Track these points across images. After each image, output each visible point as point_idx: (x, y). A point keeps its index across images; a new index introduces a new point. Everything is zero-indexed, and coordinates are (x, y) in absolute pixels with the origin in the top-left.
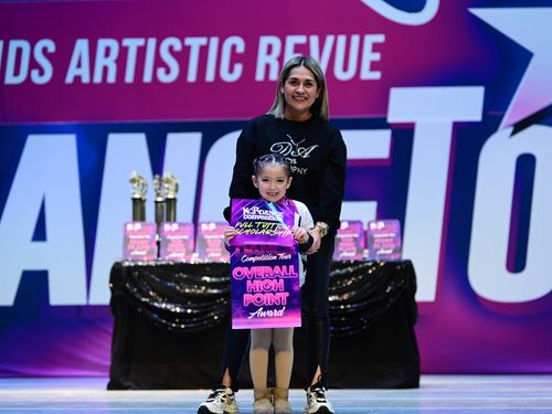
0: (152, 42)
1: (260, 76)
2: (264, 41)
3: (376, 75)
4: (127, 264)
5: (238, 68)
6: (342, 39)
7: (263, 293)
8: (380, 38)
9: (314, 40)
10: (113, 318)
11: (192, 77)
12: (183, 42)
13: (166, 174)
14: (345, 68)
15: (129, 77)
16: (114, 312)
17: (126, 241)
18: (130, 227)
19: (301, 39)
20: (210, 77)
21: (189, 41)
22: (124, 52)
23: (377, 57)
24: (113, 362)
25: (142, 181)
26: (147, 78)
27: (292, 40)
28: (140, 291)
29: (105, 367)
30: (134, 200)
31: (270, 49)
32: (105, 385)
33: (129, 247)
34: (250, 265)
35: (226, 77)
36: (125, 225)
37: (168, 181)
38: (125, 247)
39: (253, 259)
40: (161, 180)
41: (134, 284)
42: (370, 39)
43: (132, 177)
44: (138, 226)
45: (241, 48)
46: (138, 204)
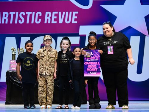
0: (17, 13)
1: (46, 22)
2: (47, 13)
3: (76, 22)
4: (11, 71)
5: (40, 20)
6: (67, 13)
7: (92, 68)
8: (77, 13)
9: (60, 13)
10: (7, 85)
11: (28, 22)
12: (25, 13)
13: (21, 48)
14: (68, 20)
15: (11, 22)
16: (7, 84)
17: (10, 65)
18: (11, 61)
19: (57, 13)
20: (32, 22)
21: (27, 13)
22: (10, 15)
23: (76, 17)
24: (6, 97)
25: (14, 49)
26: (16, 22)
27: (54, 13)
28: (14, 78)
29: (5, 98)
30: (12, 54)
31: (48, 15)
32: (5, 103)
33: (11, 67)
34: (88, 61)
35: (37, 22)
36: (10, 61)
37: (21, 50)
38: (10, 67)
39: (89, 60)
40: (19, 50)
41: (12, 76)
42: (74, 13)
43: (12, 48)
44: (13, 61)
45: (41, 15)
46: (13, 55)
